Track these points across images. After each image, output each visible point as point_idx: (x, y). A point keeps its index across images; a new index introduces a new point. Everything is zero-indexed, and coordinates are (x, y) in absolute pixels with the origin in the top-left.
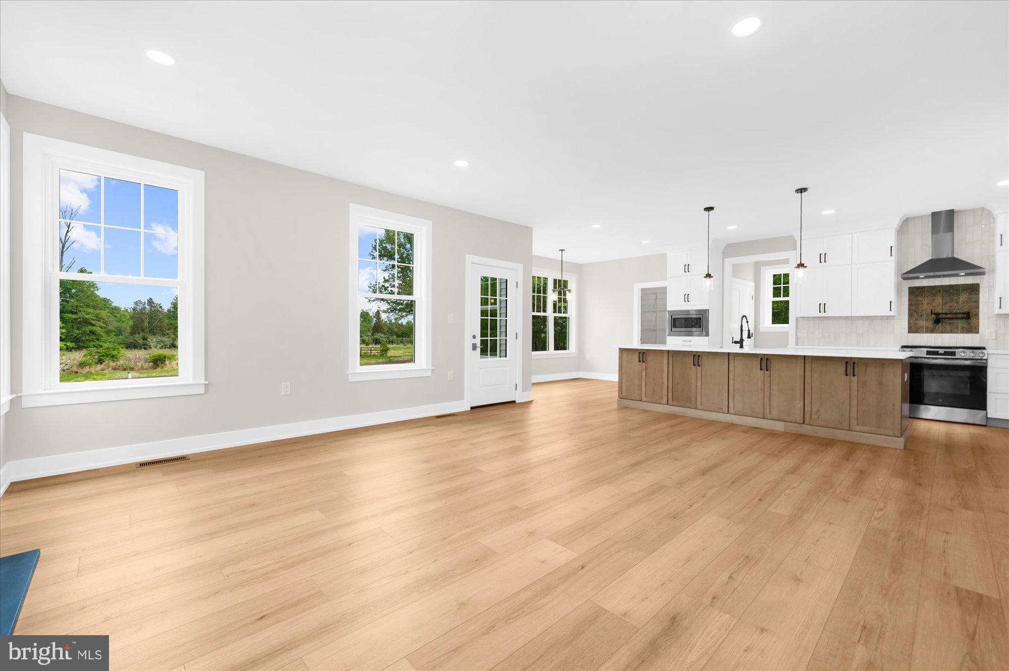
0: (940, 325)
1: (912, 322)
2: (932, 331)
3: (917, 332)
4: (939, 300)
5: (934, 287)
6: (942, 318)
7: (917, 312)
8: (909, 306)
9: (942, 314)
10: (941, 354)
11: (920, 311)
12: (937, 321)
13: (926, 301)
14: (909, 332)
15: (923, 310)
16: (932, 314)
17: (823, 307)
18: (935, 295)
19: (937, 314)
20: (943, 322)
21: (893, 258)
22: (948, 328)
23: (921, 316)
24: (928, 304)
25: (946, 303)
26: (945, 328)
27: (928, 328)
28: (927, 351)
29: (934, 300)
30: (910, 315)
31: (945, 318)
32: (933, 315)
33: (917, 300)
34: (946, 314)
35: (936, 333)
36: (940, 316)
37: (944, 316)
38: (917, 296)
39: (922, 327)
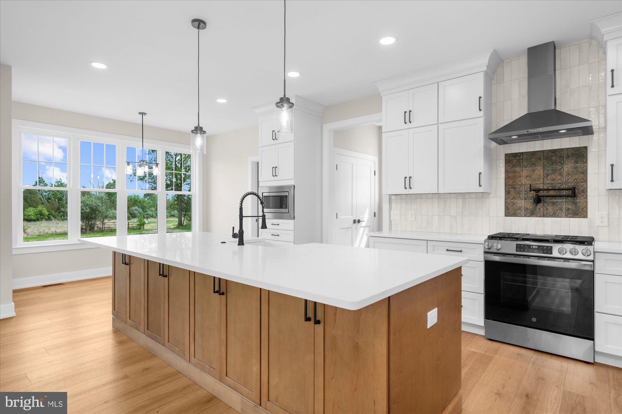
0: (540, 205)
1: (508, 201)
2: (532, 214)
3: (515, 215)
4: (539, 171)
5: (533, 154)
6: (543, 196)
7: (514, 188)
8: (506, 179)
9: (544, 190)
10: (533, 250)
11: (518, 187)
12: (538, 200)
13: (525, 172)
14: (507, 214)
15: (521, 185)
16: (530, 191)
17: (408, 181)
18: (534, 164)
19: (538, 191)
20: (544, 202)
21: (481, 113)
22: (550, 209)
23: (519, 193)
24: (527, 176)
25: (548, 175)
26: (547, 209)
27: (527, 209)
28: (517, 245)
29: (534, 171)
30: (507, 192)
31: (547, 196)
32: (532, 192)
33: (515, 172)
34: (548, 190)
35: (537, 216)
36: (541, 193)
37: (545, 193)
38: (515, 166)
39: (520, 208)
